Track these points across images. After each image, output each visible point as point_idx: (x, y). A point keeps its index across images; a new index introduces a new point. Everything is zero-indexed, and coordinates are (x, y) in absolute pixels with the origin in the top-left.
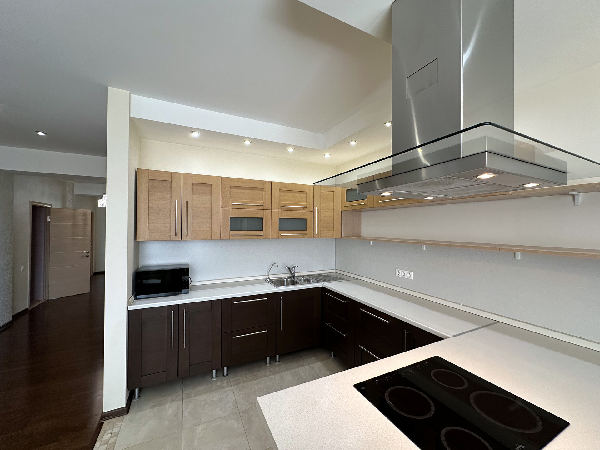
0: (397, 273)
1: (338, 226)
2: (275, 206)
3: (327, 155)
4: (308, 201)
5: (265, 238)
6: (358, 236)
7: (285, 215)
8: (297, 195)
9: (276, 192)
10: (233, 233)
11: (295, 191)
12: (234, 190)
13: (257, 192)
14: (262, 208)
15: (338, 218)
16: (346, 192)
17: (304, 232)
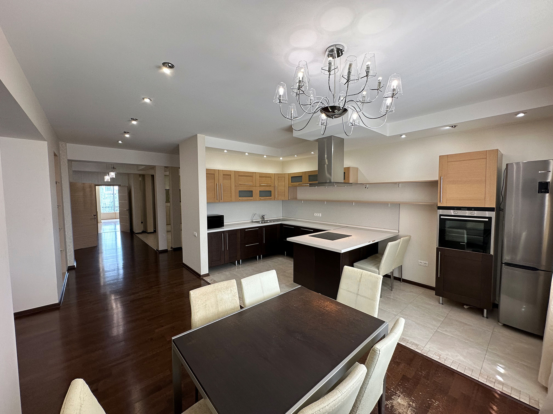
0: (315, 214)
1: (287, 194)
2: (258, 185)
3: (281, 159)
4: (272, 182)
5: (254, 200)
6: (296, 199)
7: (262, 189)
8: (267, 179)
9: (258, 177)
10: (241, 198)
11: (266, 177)
12: (240, 177)
13: (250, 178)
14: (252, 186)
15: (287, 190)
16: (291, 178)
17: (270, 197)
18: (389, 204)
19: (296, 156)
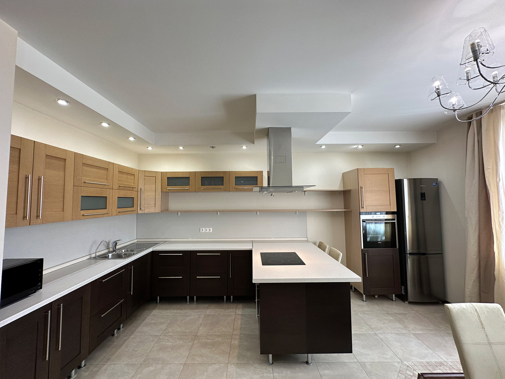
0: (201, 230)
1: (158, 202)
2: (116, 186)
3: (150, 148)
4: (135, 182)
5: (108, 215)
6: (167, 210)
7: (122, 195)
8: (129, 177)
9: (116, 172)
10: (83, 212)
11: (128, 174)
12: (86, 168)
13: (103, 171)
14: (107, 187)
16: (168, 179)
17: (132, 209)
18: (297, 212)
19: (181, 148)
